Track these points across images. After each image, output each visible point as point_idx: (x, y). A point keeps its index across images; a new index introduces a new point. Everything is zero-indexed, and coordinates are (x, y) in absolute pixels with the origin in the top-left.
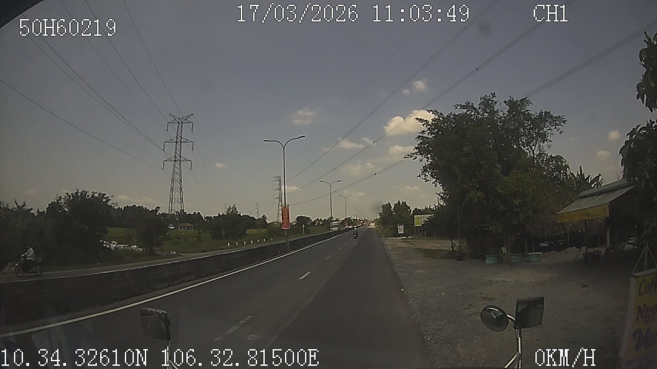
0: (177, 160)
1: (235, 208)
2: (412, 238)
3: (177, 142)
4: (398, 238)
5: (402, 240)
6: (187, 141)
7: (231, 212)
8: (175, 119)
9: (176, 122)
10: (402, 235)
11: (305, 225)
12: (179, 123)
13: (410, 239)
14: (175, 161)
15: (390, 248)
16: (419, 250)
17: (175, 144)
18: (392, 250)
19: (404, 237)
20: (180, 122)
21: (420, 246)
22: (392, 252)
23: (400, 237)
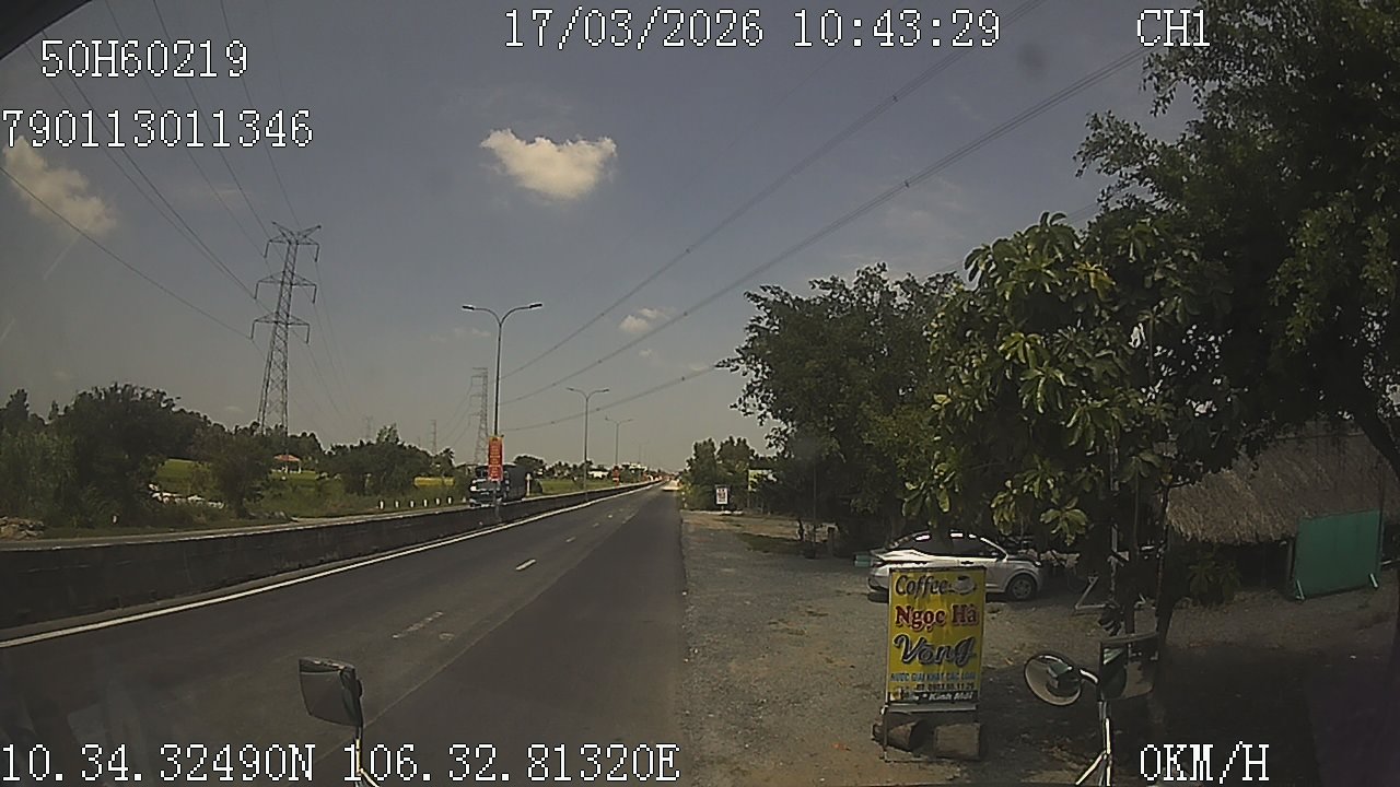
0: (281, 320)
1: (393, 431)
2: (742, 515)
3: (282, 283)
4: (714, 513)
5: (721, 518)
6: (303, 283)
7: (387, 439)
8: (284, 235)
9: (284, 239)
10: (726, 507)
11: (532, 475)
12: (290, 243)
13: (738, 515)
14: (276, 322)
15: (691, 530)
16: (745, 536)
17: (280, 285)
18: (693, 534)
19: (727, 512)
20: (293, 240)
21: (753, 531)
22: (692, 538)
23: (720, 510)
